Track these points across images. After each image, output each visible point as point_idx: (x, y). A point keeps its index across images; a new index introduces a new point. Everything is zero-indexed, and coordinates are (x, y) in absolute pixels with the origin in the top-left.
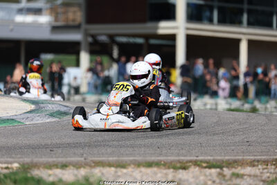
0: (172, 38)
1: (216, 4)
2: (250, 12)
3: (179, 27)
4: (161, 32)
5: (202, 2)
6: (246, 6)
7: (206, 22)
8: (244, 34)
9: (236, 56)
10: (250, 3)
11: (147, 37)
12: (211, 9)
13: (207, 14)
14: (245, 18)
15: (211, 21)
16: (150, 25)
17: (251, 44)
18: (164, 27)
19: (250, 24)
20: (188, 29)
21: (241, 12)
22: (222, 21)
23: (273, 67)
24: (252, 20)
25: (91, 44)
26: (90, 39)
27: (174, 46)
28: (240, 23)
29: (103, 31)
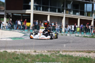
0: (30, 14)
1: (41, 5)
2: (50, 8)
3: (31, 12)
4: (26, 13)
5: (38, 5)
6: (49, 6)
7: (39, 10)
8: (49, 14)
10: (50, 5)
11: (22, 14)
13: (39, 8)
14: (49, 9)
15: (40, 10)
16: (23, 11)
17: (51, 16)
18: (27, 11)
19: (50, 11)
20: (34, 12)
21: (48, 8)
22: (43, 10)
23: (56, 23)
24: (51, 10)
25: (7, 15)
26: (7, 14)
27: (30, 17)
28: (48, 11)
29: (10, 12)
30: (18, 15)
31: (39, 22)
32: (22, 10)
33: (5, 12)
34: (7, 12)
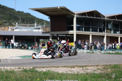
0: (73, 35)
1: (83, 26)
3: (74, 32)
4: (70, 33)
5: (80, 26)
6: (91, 27)
8: (91, 33)
9: (89, 39)
10: (92, 26)
11: (66, 35)
12: (82, 27)
13: (81, 28)
15: (82, 30)
16: (67, 32)
17: (92, 36)
18: (71, 32)
19: (92, 31)
20: (76, 32)
21: (90, 28)
22: (85, 30)
25: (52, 37)
26: (52, 35)
27: (73, 37)
28: (90, 31)
29: (55, 33)
30: (62, 35)
31: (82, 41)
32: (65, 31)
33: (51, 33)
34: (52, 34)
